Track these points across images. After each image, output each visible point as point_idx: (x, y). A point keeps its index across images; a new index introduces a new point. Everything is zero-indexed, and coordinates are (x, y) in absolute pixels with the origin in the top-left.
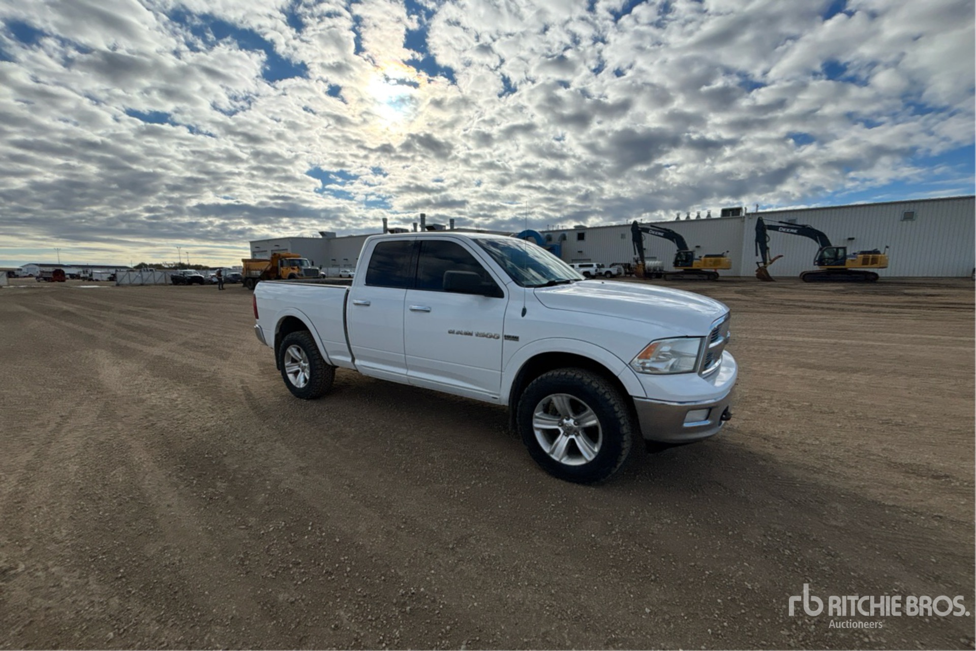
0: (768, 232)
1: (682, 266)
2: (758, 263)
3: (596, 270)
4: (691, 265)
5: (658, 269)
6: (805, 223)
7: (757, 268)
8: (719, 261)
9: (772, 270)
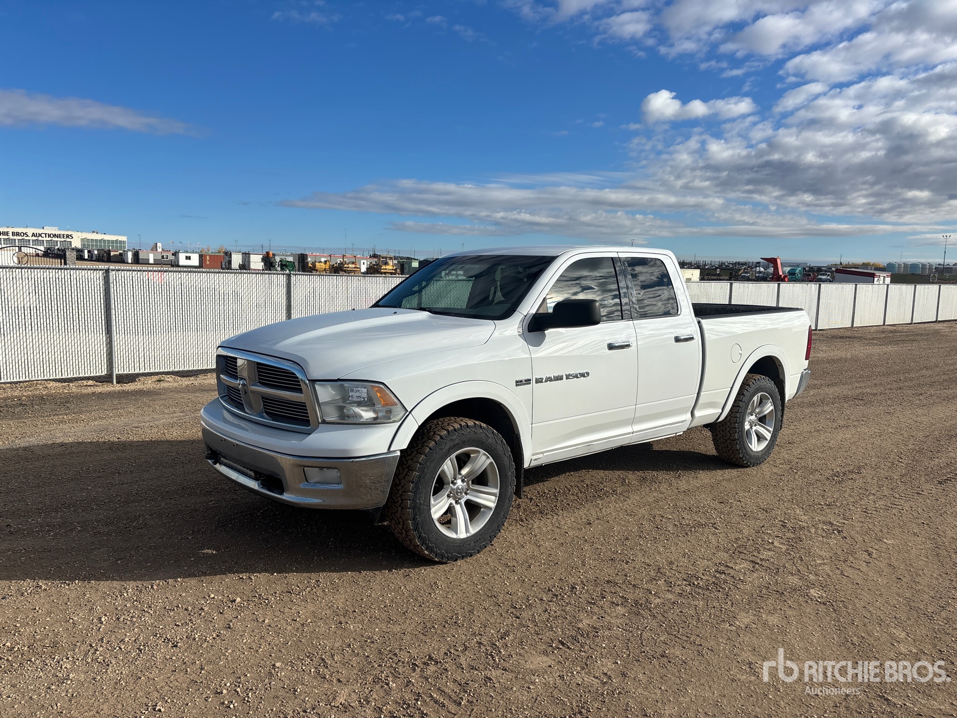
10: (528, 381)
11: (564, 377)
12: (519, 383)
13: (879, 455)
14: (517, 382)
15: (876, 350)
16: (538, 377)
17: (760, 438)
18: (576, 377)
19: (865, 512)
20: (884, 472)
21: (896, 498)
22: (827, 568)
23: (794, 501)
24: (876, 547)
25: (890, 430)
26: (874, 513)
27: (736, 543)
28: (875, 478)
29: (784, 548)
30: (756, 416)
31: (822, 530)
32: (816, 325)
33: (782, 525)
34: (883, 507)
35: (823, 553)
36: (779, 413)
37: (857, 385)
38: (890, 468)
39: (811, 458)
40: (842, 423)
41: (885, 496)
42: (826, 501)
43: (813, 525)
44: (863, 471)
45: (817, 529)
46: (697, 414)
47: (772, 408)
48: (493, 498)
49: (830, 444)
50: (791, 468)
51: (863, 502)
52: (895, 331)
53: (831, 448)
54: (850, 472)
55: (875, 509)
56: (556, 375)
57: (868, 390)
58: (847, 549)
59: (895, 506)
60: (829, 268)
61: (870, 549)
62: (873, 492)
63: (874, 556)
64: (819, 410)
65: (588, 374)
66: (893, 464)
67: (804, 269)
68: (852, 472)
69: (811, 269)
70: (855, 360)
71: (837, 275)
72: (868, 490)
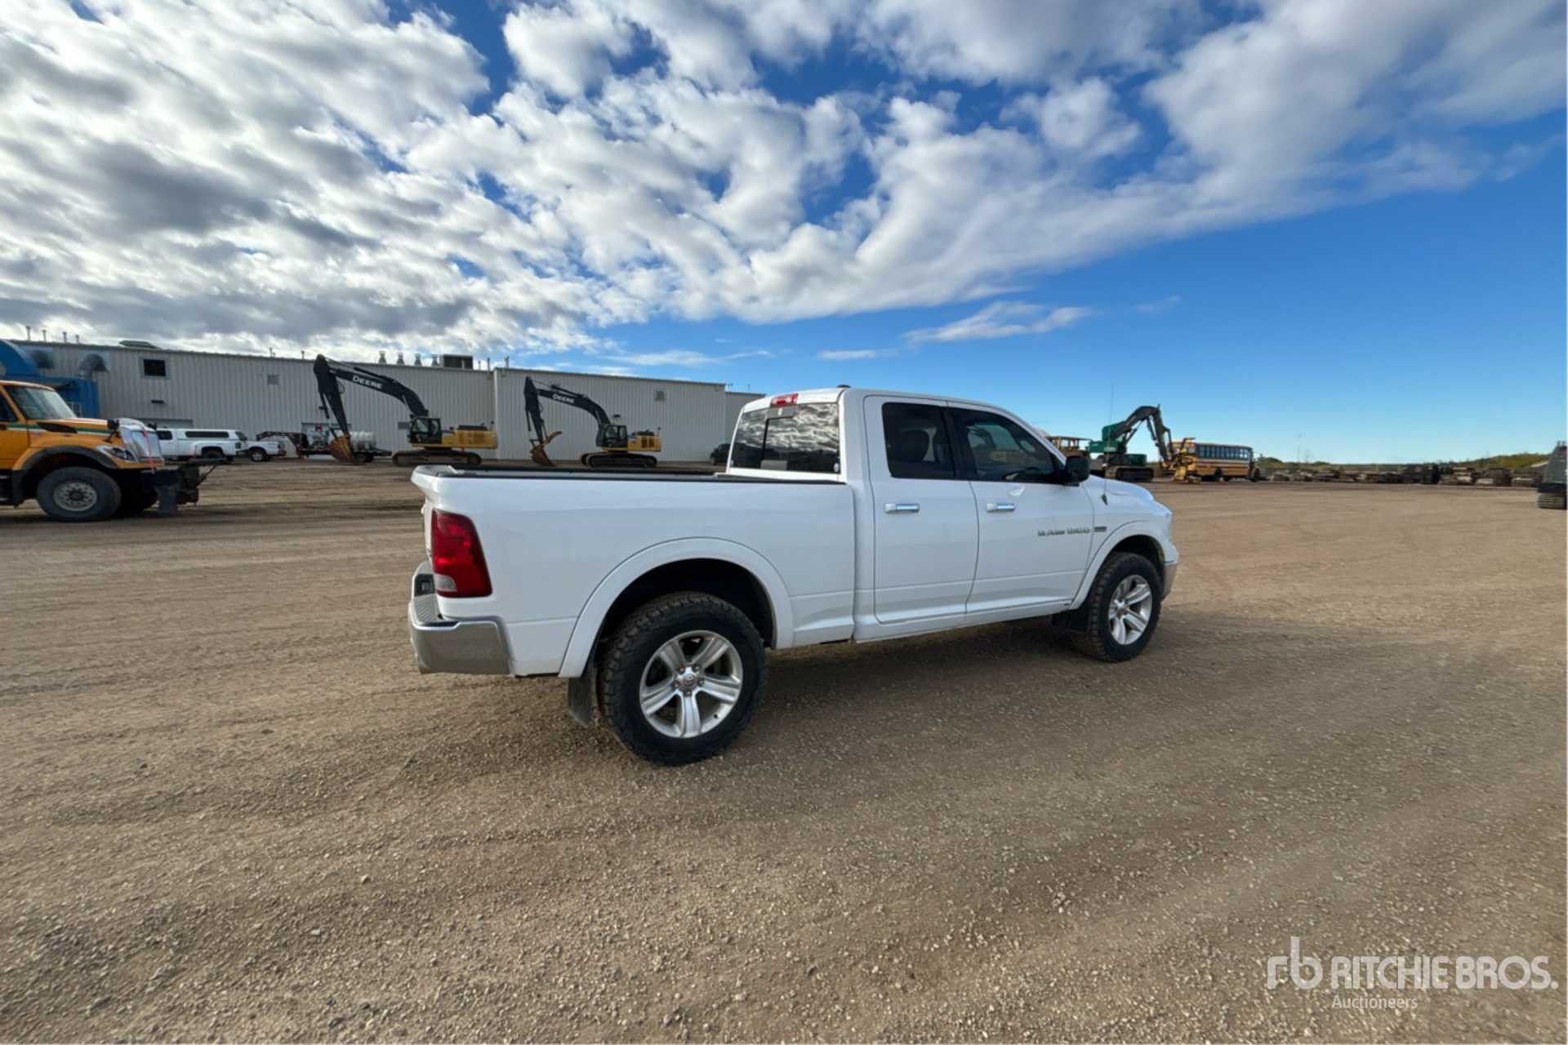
0: (541, 399)
1: (423, 442)
2: (532, 441)
3: (238, 446)
4: (439, 441)
5: (367, 447)
6: (581, 393)
7: (531, 447)
8: (482, 436)
9: (552, 451)
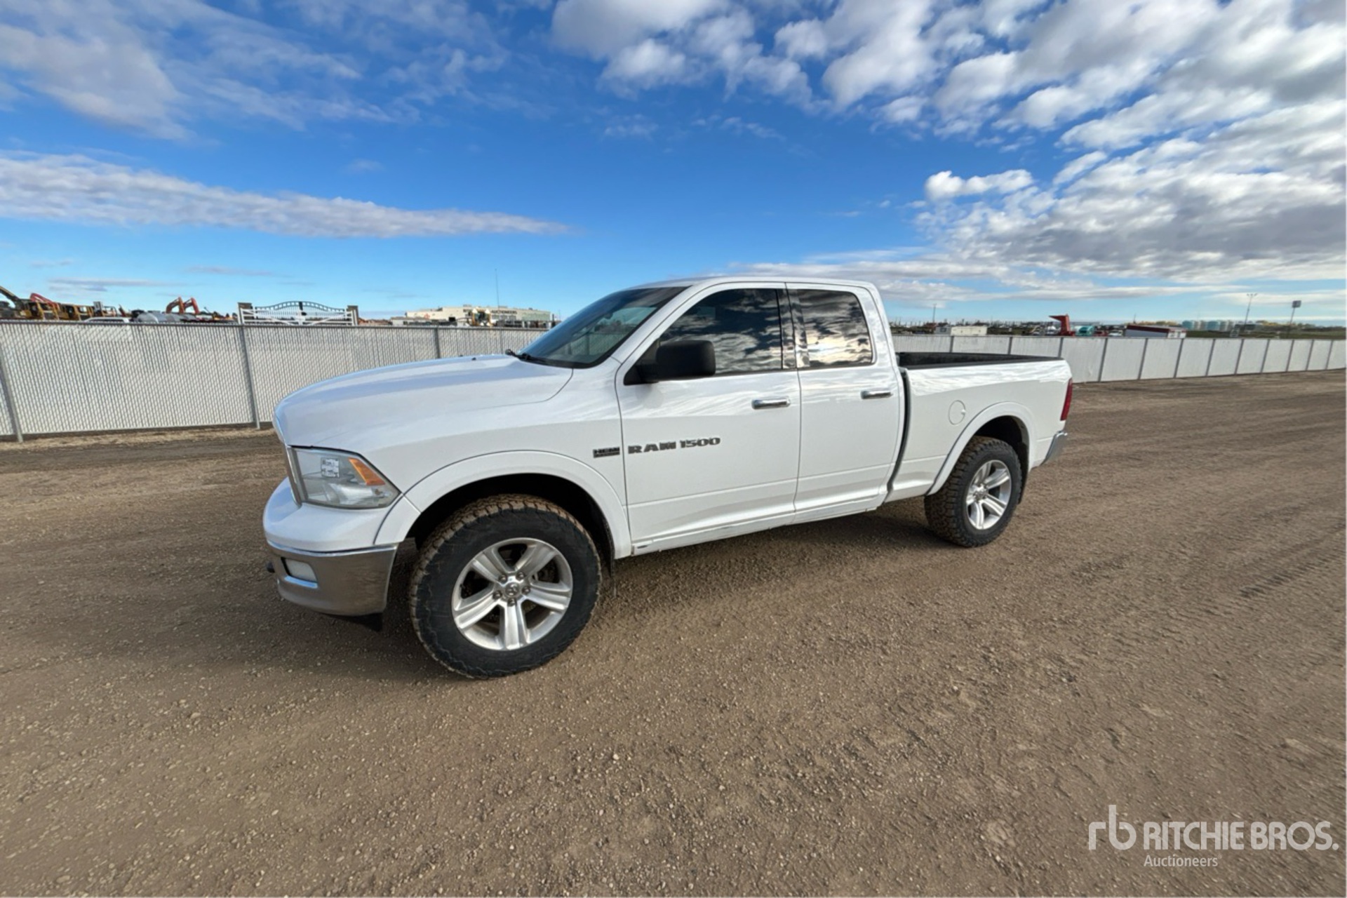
10: (615, 451)
11: (678, 445)
12: (599, 453)
13: (1152, 539)
14: (595, 452)
15: (1162, 403)
16: (633, 444)
17: (988, 512)
18: (699, 443)
19: (1119, 641)
20: (1158, 569)
21: (1171, 617)
22: (1031, 764)
23: (1015, 611)
24: (1128, 722)
25: (1172, 502)
26: (1134, 644)
27: (902, 685)
28: (1142, 578)
29: (973, 704)
30: (985, 487)
31: (1043, 672)
32: (1100, 377)
33: (984, 657)
34: (1150, 634)
35: (1032, 726)
36: (1018, 485)
37: (1135, 441)
38: (1166, 561)
39: (1058, 539)
40: (1108, 489)
41: (1154, 612)
42: (1062, 614)
43: (1031, 662)
44: (1126, 565)
45: (1036, 668)
46: (896, 486)
47: (1007, 478)
48: (563, 598)
49: (1087, 520)
50: (1026, 553)
51: (1117, 622)
52: (1186, 384)
53: (1087, 525)
54: (1106, 564)
55: (1134, 636)
56: (665, 441)
57: (1148, 448)
58: (1077, 721)
59: (1169, 634)
60: (1121, 327)
61: (1117, 727)
62: (1137, 602)
63: (1123, 744)
64: (1083, 470)
65: (718, 441)
66: (1171, 555)
67: (1096, 327)
68: (1109, 565)
69: (1103, 328)
70: (1136, 413)
71: (1129, 331)
72: (1128, 599)
